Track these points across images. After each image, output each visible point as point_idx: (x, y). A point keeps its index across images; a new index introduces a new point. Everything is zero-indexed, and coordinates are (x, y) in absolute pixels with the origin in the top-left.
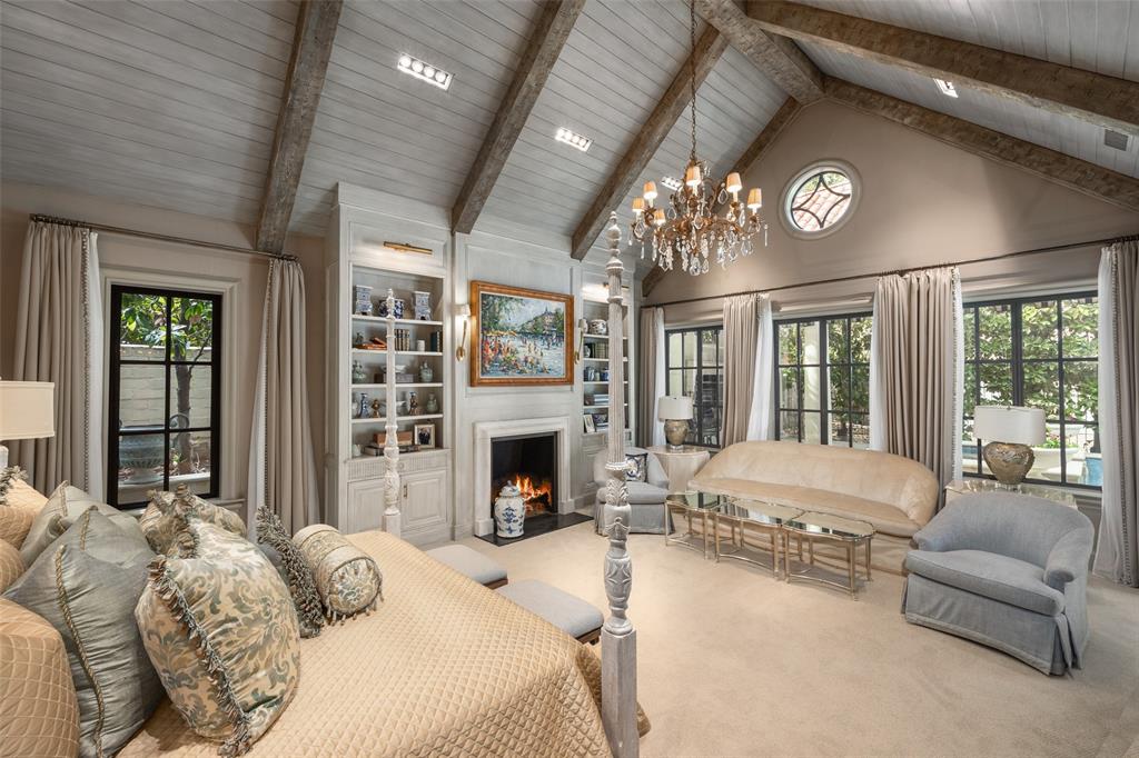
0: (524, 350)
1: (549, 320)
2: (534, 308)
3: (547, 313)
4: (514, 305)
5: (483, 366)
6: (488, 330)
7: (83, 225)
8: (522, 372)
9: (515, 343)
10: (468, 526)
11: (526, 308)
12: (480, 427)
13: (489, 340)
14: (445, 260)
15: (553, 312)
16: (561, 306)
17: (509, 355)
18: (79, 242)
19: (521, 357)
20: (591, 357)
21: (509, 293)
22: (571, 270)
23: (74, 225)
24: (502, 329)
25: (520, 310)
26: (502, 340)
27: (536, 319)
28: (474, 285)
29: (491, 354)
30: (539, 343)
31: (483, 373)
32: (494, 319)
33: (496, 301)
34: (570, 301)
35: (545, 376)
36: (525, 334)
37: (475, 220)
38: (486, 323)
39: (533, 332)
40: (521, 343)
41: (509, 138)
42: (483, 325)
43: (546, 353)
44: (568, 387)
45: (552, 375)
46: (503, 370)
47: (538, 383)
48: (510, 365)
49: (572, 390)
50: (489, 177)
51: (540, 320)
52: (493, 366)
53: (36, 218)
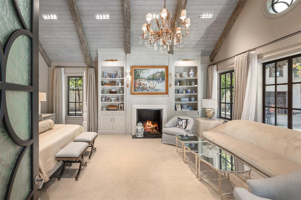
0: (148, 84)
1: (158, 74)
2: (152, 72)
3: (158, 72)
4: (145, 71)
5: (135, 89)
6: (136, 79)
7: (61, 67)
8: (148, 91)
9: (146, 82)
10: (130, 132)
11: (150, 71)
12: (133, 106)
13: (137, 82)
14: (124, 62)
15: (161, 72)
16: (164, 70)
17: (143, 86)
18: (60, 70)
19: (148, 86)
20: (180, 85)
21: (143, 68)
22: (169, 57)
23: (60, 67)
24: (141, 78)
25: (147, 72)
26: (141, 82)
27: (153, 75)
28: (132, 67)
29: (137, 86)
30: (155, 82)
31: (135, 91)
32: (139, 76)
33: (139, 71)
34: (167, 68)
35: (157, 92)
36: (149, 79)
37: (130, 49)
38: (136, 77)
39: (153, 78)
40: (148, 82)
41: (128, 24)
42: (135, 78)
43: (157, 85)
44: (167, 95)
45: (160, 91)
46: (142, 90)
47: (154, 94)
48: (143, 89)
49: (168, 96)
50: (128, 37)
51: (155, 75)
52: (138, 89)
53: (57, 67)
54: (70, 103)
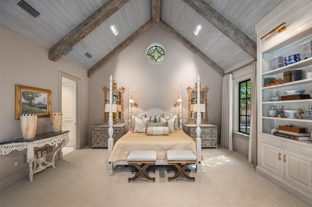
54: (241, 116)
